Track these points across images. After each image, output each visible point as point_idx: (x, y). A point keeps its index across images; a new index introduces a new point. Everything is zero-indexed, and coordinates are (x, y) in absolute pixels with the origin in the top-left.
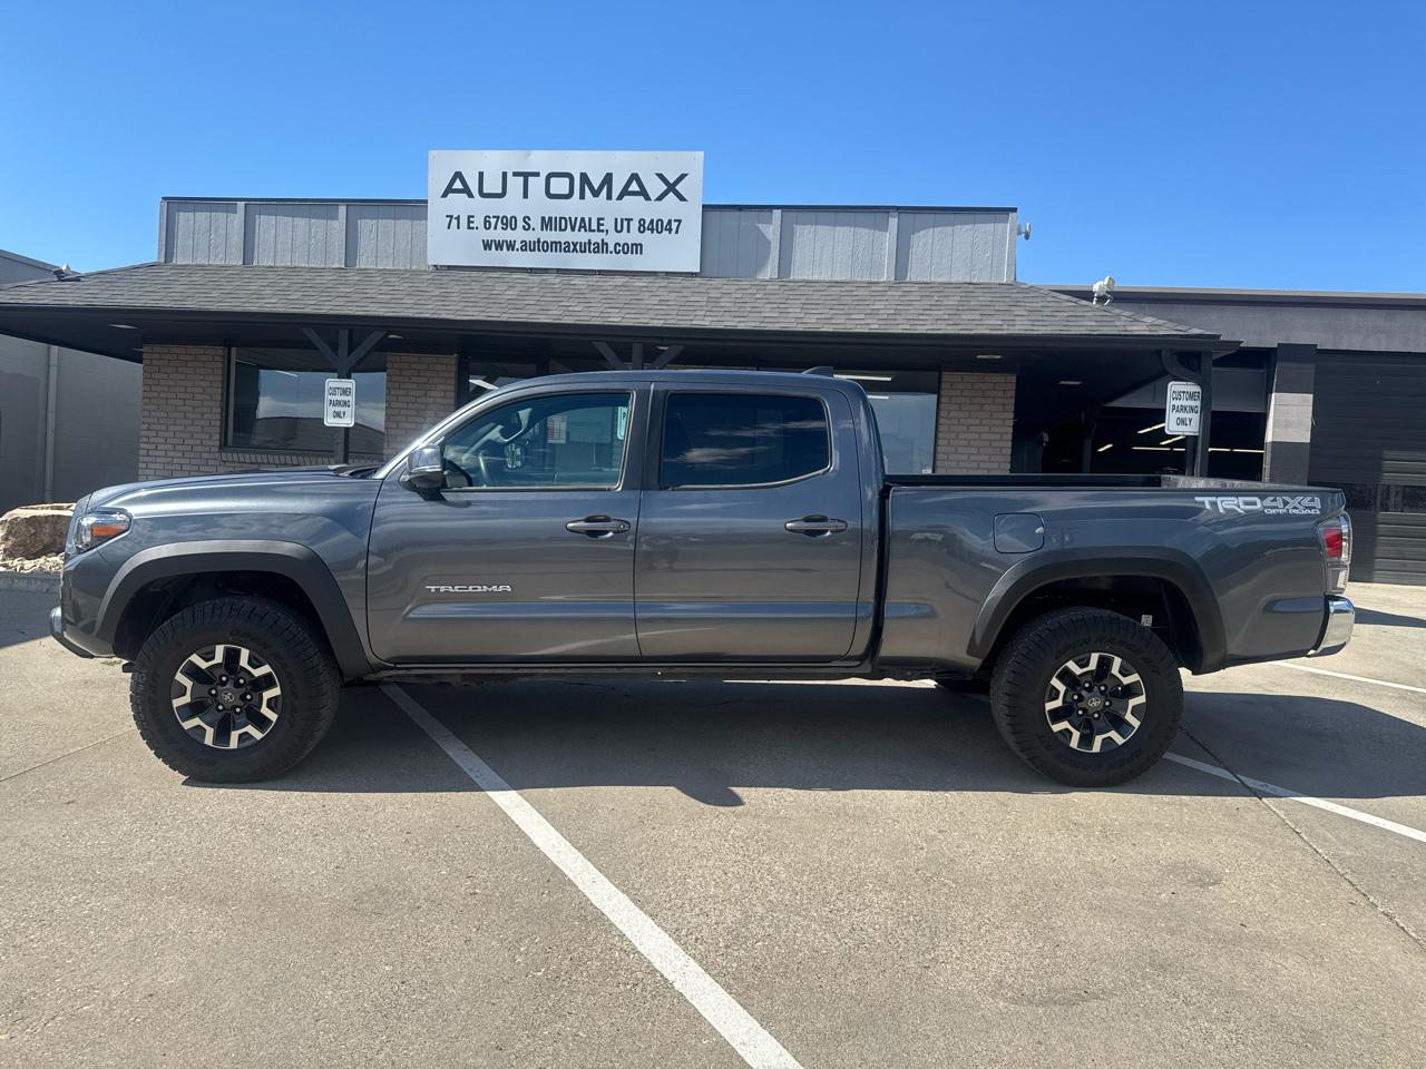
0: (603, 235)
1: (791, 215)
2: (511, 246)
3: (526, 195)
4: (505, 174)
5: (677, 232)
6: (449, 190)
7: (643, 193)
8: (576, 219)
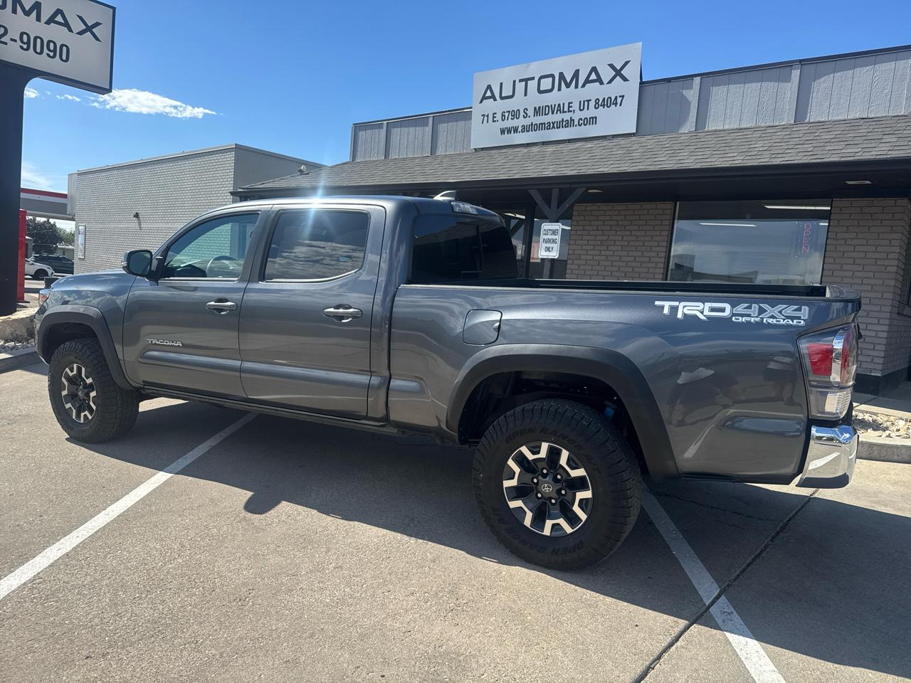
0: (570, 114)
1: (708, 80)
2: (516, 130)
3: (526, 95)
4: (514, 82)
5: (621, 105)
6: (484, 98)
7: (599, 80)
8: (555, 105)
